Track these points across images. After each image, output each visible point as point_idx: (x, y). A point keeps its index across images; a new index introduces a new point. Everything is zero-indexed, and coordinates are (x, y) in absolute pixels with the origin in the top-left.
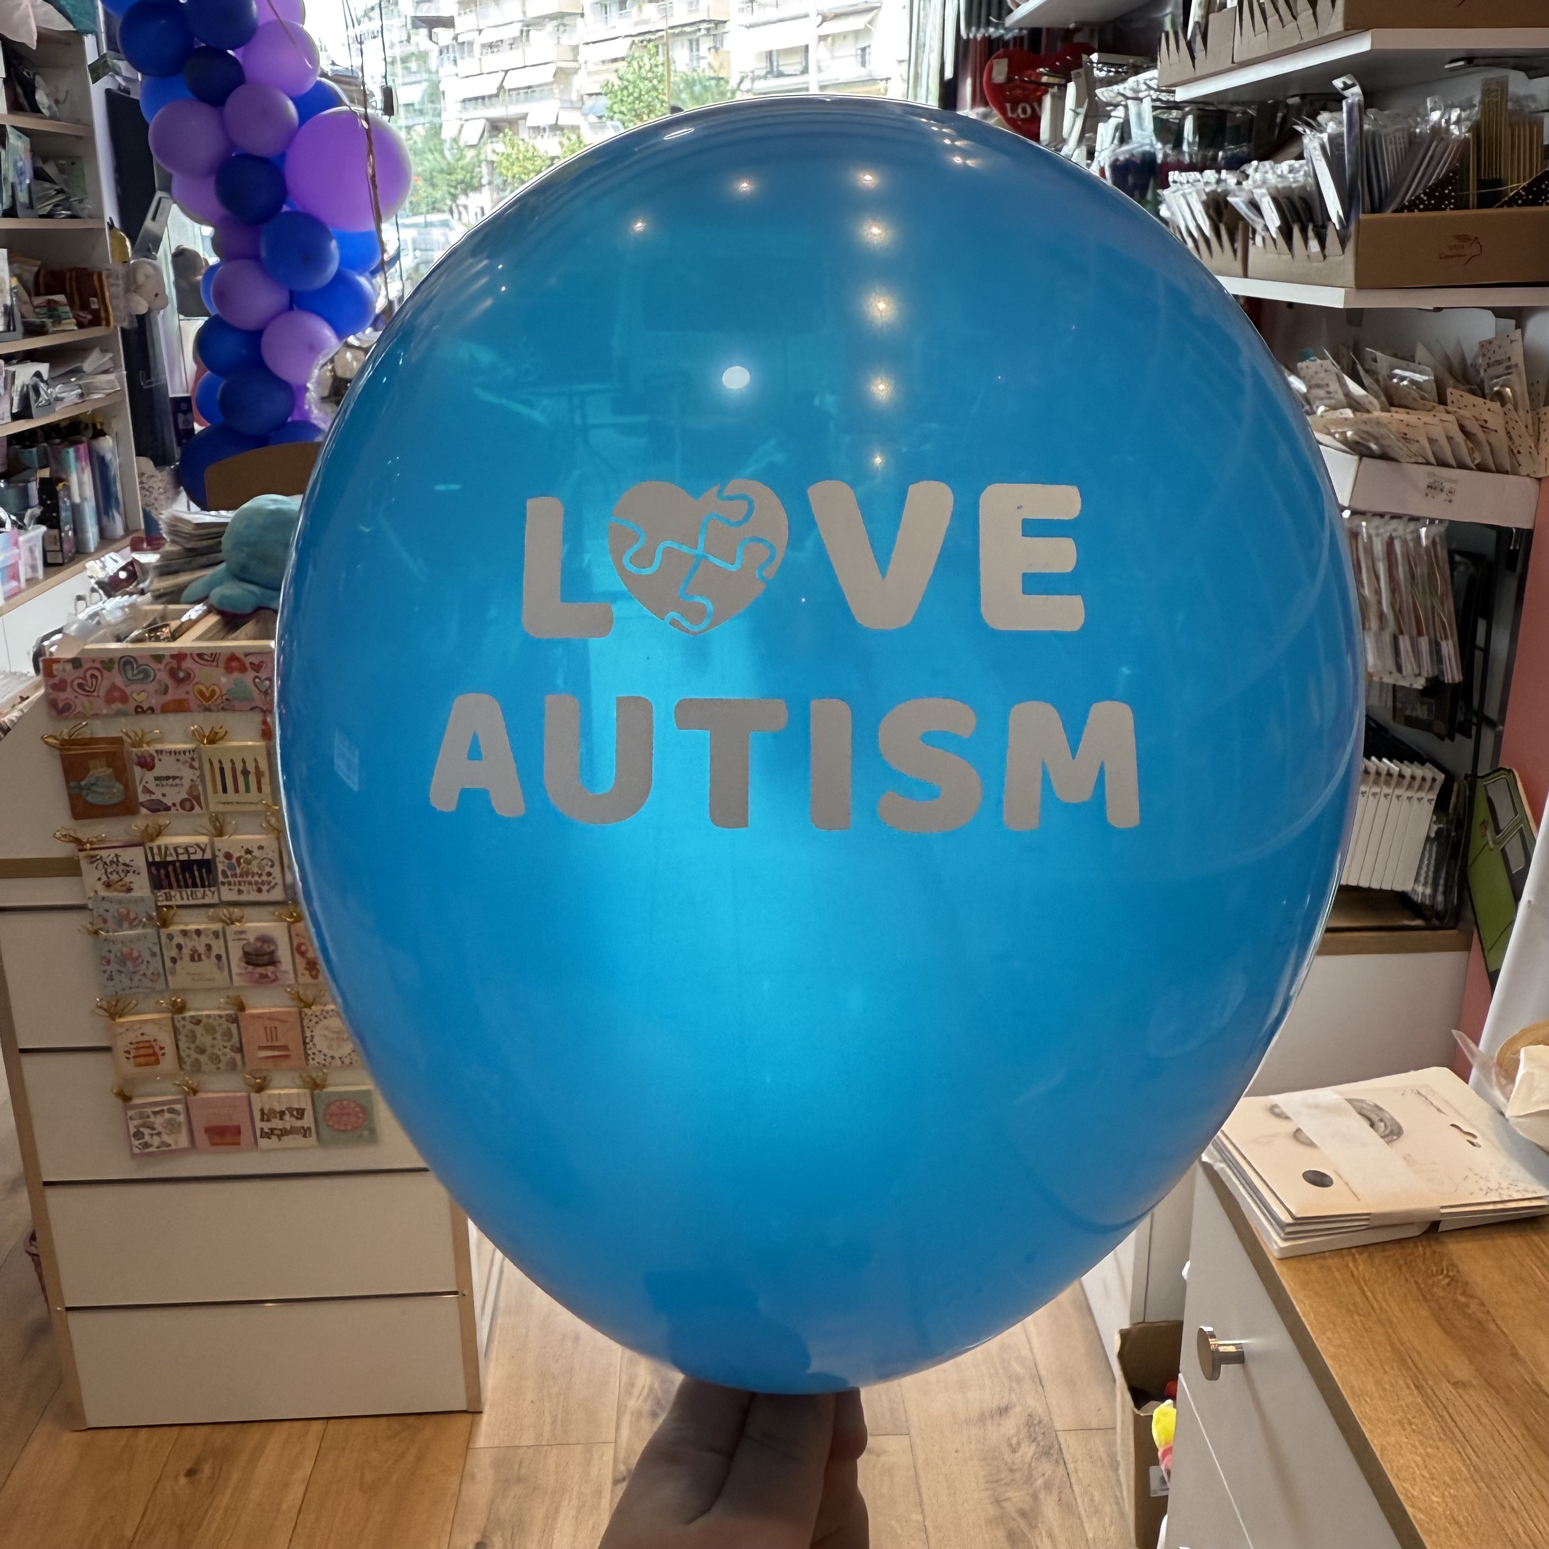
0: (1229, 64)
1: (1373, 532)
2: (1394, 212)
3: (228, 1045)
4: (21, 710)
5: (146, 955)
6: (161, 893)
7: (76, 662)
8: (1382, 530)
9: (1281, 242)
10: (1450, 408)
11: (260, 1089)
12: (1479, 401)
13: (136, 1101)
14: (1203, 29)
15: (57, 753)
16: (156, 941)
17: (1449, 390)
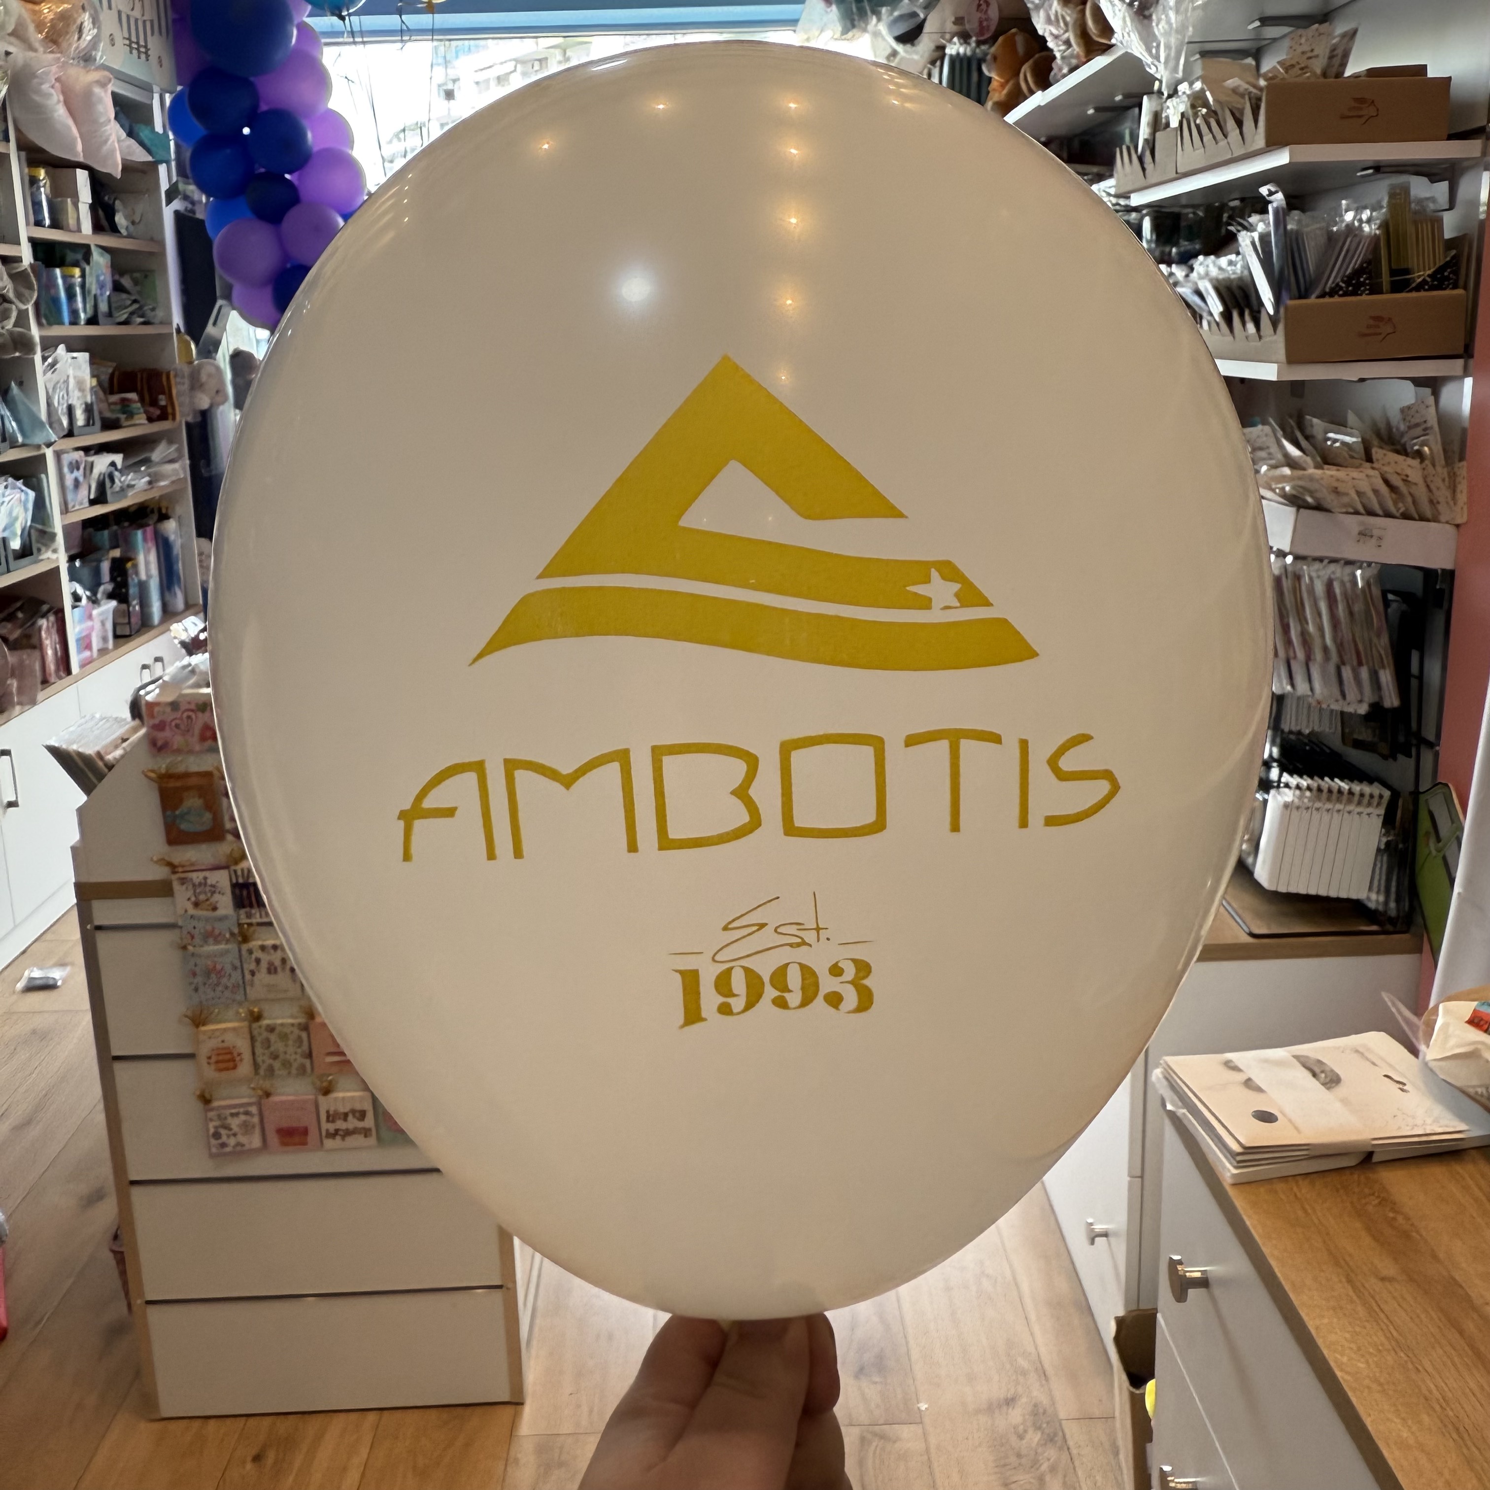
0: (1174, 175)
1: (1314, 574)
2: (1318, 297)
3: (299, 1051)
4: (124, 748)
5: (228, 968)
6: (242, 912)
7: (174, 705)
8: (1322, 573)
9: (1224, 326)
10: (1375, 465)
11: (326, 1092)
12: (1400, 458)
13: (215, 1104)
14: (1151, 145)
15: (155, 786)
16: (237, 956)
17: (1374, 451)
